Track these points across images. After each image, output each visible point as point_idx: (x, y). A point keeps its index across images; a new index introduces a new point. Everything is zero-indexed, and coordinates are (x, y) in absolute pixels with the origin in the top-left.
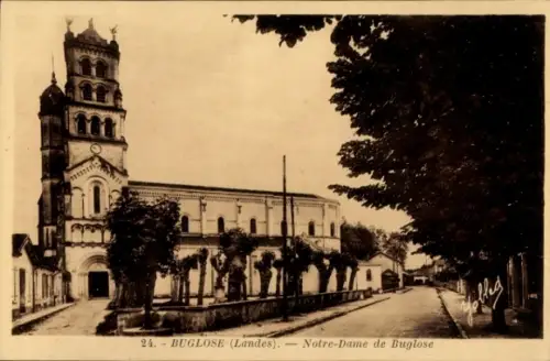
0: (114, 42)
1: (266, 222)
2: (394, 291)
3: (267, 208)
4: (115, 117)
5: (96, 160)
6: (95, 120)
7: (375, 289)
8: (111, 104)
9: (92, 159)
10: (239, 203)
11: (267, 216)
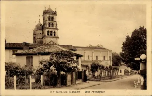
0: (56, 12)
1: (92, 56)
2: (128, 76)
3: (92, 53)
4: (56, 31)
5: (52, 42)
6: (51, 32)
7: (123, 75)
8: (55, 27)
9: (51, 42)
10: (85, 51)
11: (92, 55)
